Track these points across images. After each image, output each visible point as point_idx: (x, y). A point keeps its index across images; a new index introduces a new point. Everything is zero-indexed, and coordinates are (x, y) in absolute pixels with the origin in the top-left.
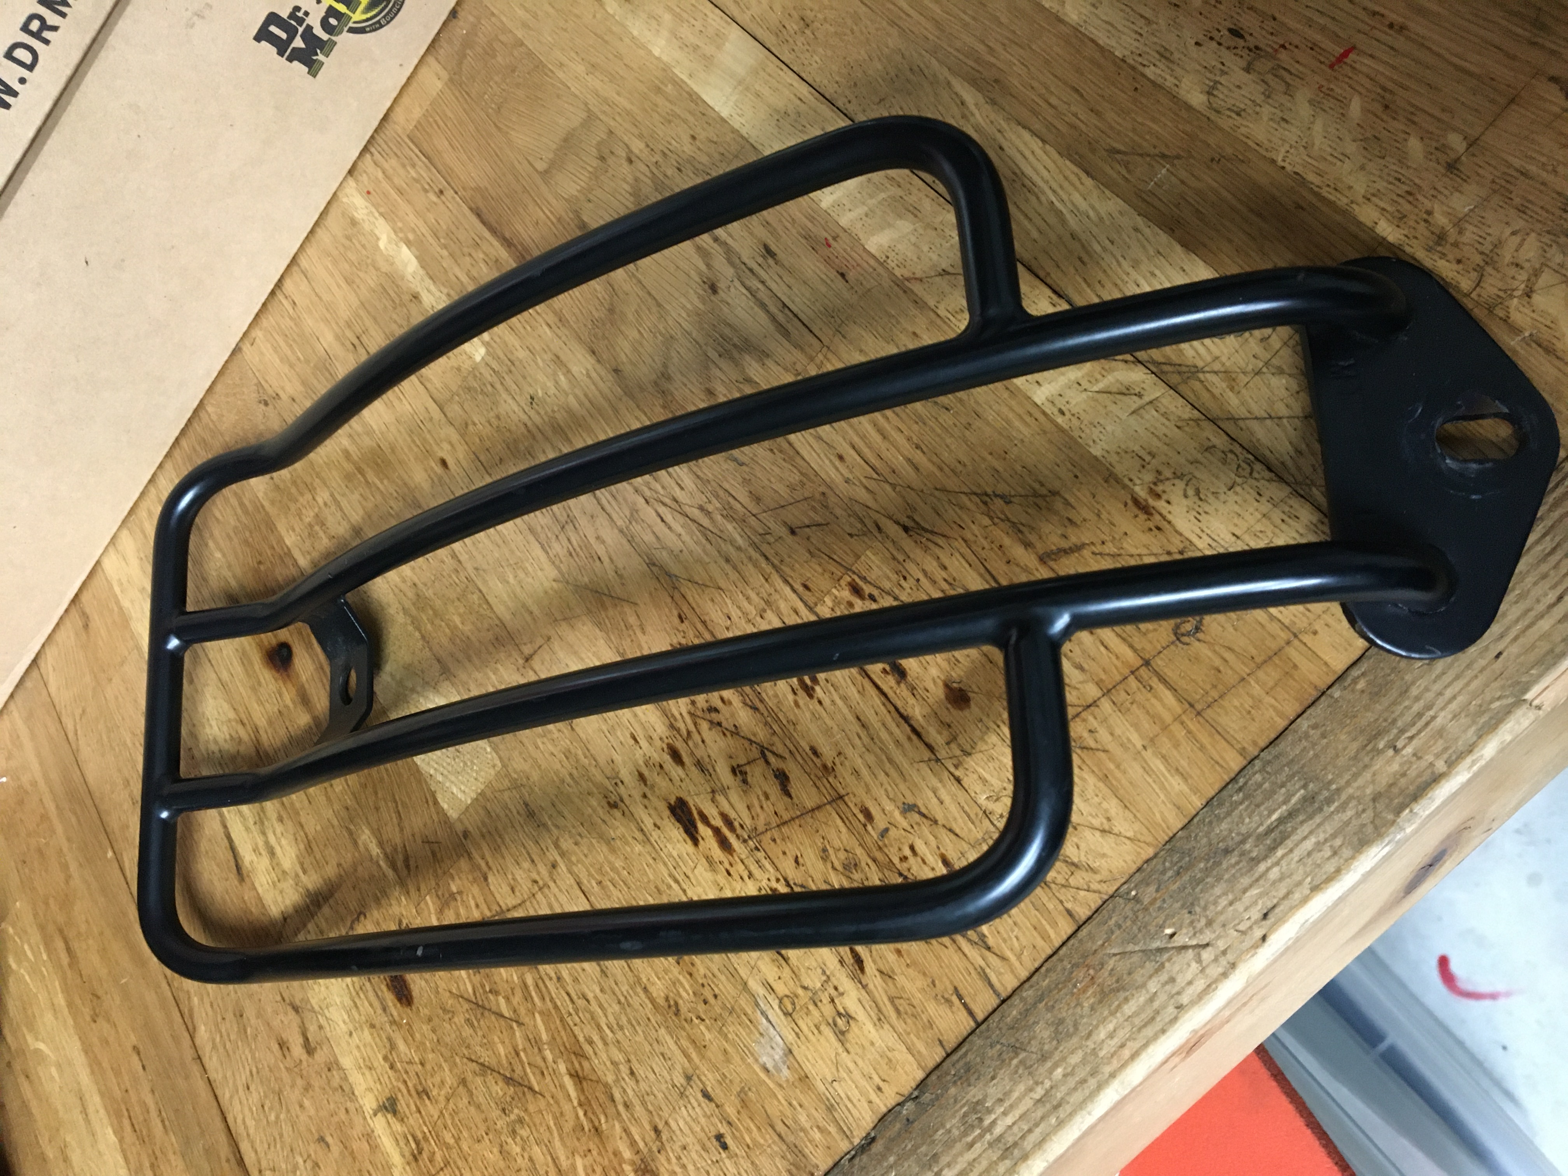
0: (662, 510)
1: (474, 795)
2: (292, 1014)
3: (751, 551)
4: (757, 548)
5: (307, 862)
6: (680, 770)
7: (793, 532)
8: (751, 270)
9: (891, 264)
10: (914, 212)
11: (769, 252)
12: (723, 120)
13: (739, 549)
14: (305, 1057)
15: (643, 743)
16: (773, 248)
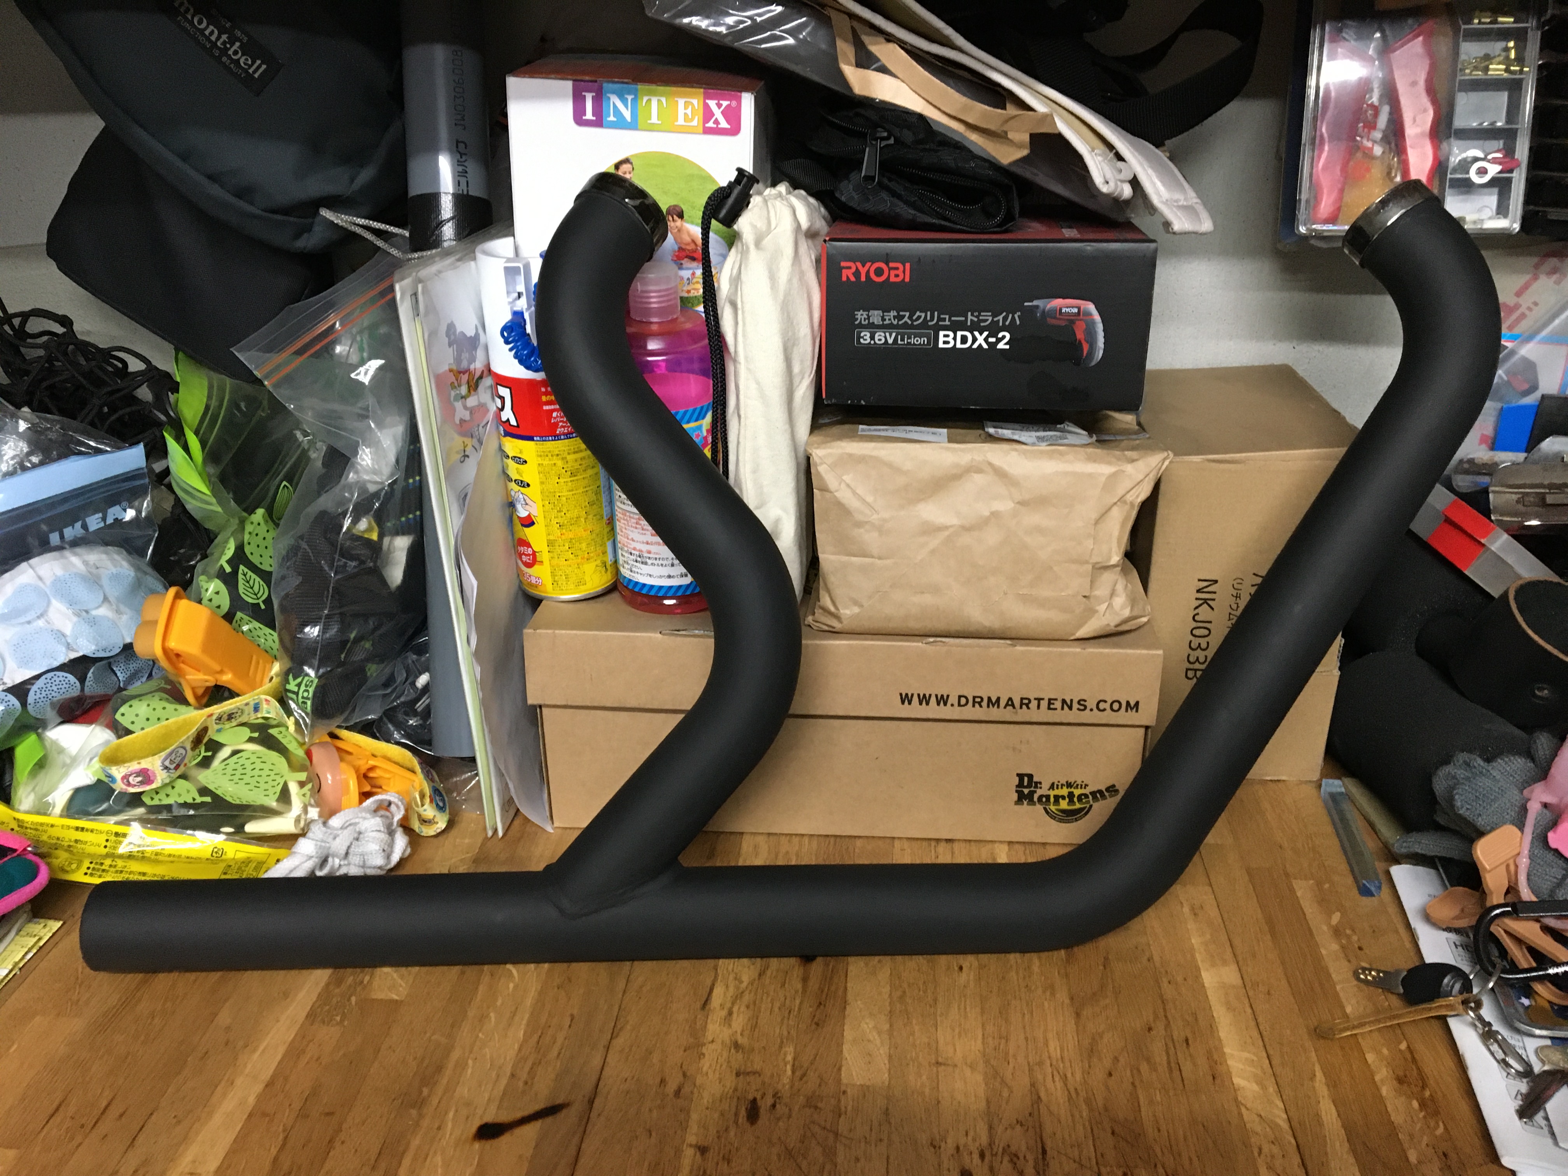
0: (1055, 1073)
1: (862, 1083)
2: (680, 1075)
3: (1087, 1124)
4: (1090, 1123)
5: (746, 1033)
6: (979, 1161)
7: (1113, 1133)
8: (1173, 1040)
9: (1238, 1093)
10: (1263, 1087)
11: (1187, 1040)
12: (1204, 986)
13: (1081, 1117)
14: (671, 1095)
15: (970, 1138)
16: (1190, 1042)
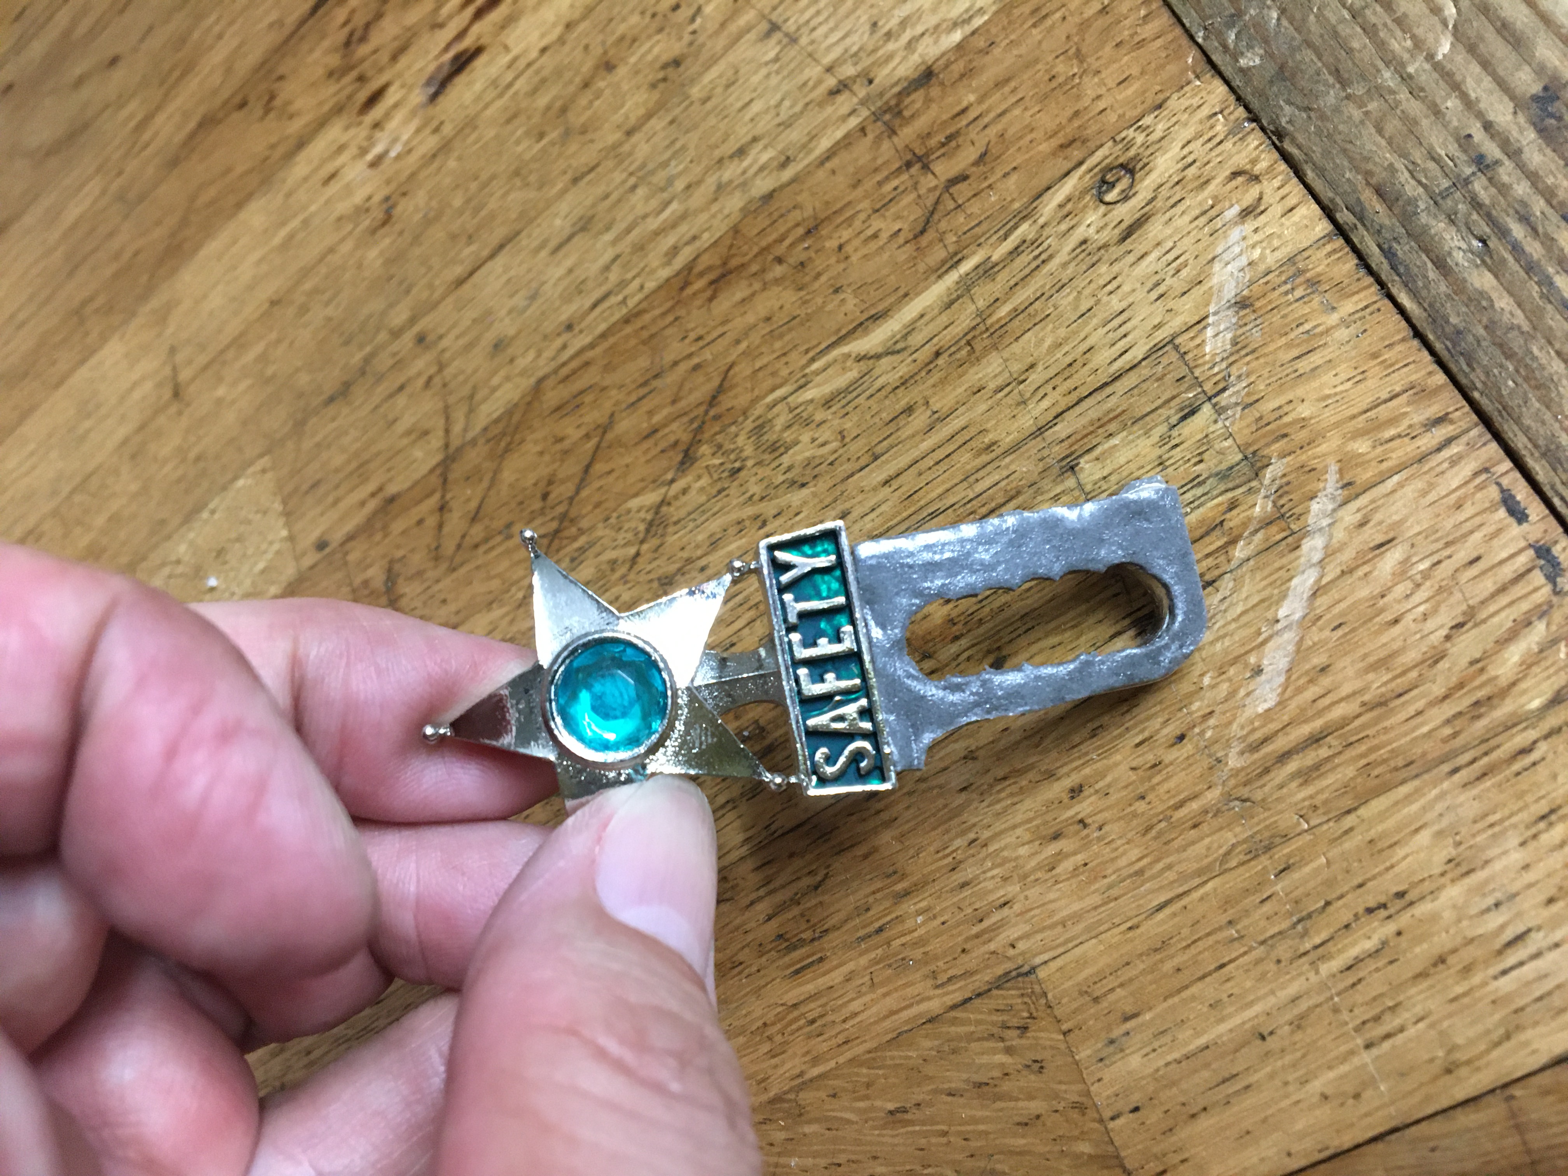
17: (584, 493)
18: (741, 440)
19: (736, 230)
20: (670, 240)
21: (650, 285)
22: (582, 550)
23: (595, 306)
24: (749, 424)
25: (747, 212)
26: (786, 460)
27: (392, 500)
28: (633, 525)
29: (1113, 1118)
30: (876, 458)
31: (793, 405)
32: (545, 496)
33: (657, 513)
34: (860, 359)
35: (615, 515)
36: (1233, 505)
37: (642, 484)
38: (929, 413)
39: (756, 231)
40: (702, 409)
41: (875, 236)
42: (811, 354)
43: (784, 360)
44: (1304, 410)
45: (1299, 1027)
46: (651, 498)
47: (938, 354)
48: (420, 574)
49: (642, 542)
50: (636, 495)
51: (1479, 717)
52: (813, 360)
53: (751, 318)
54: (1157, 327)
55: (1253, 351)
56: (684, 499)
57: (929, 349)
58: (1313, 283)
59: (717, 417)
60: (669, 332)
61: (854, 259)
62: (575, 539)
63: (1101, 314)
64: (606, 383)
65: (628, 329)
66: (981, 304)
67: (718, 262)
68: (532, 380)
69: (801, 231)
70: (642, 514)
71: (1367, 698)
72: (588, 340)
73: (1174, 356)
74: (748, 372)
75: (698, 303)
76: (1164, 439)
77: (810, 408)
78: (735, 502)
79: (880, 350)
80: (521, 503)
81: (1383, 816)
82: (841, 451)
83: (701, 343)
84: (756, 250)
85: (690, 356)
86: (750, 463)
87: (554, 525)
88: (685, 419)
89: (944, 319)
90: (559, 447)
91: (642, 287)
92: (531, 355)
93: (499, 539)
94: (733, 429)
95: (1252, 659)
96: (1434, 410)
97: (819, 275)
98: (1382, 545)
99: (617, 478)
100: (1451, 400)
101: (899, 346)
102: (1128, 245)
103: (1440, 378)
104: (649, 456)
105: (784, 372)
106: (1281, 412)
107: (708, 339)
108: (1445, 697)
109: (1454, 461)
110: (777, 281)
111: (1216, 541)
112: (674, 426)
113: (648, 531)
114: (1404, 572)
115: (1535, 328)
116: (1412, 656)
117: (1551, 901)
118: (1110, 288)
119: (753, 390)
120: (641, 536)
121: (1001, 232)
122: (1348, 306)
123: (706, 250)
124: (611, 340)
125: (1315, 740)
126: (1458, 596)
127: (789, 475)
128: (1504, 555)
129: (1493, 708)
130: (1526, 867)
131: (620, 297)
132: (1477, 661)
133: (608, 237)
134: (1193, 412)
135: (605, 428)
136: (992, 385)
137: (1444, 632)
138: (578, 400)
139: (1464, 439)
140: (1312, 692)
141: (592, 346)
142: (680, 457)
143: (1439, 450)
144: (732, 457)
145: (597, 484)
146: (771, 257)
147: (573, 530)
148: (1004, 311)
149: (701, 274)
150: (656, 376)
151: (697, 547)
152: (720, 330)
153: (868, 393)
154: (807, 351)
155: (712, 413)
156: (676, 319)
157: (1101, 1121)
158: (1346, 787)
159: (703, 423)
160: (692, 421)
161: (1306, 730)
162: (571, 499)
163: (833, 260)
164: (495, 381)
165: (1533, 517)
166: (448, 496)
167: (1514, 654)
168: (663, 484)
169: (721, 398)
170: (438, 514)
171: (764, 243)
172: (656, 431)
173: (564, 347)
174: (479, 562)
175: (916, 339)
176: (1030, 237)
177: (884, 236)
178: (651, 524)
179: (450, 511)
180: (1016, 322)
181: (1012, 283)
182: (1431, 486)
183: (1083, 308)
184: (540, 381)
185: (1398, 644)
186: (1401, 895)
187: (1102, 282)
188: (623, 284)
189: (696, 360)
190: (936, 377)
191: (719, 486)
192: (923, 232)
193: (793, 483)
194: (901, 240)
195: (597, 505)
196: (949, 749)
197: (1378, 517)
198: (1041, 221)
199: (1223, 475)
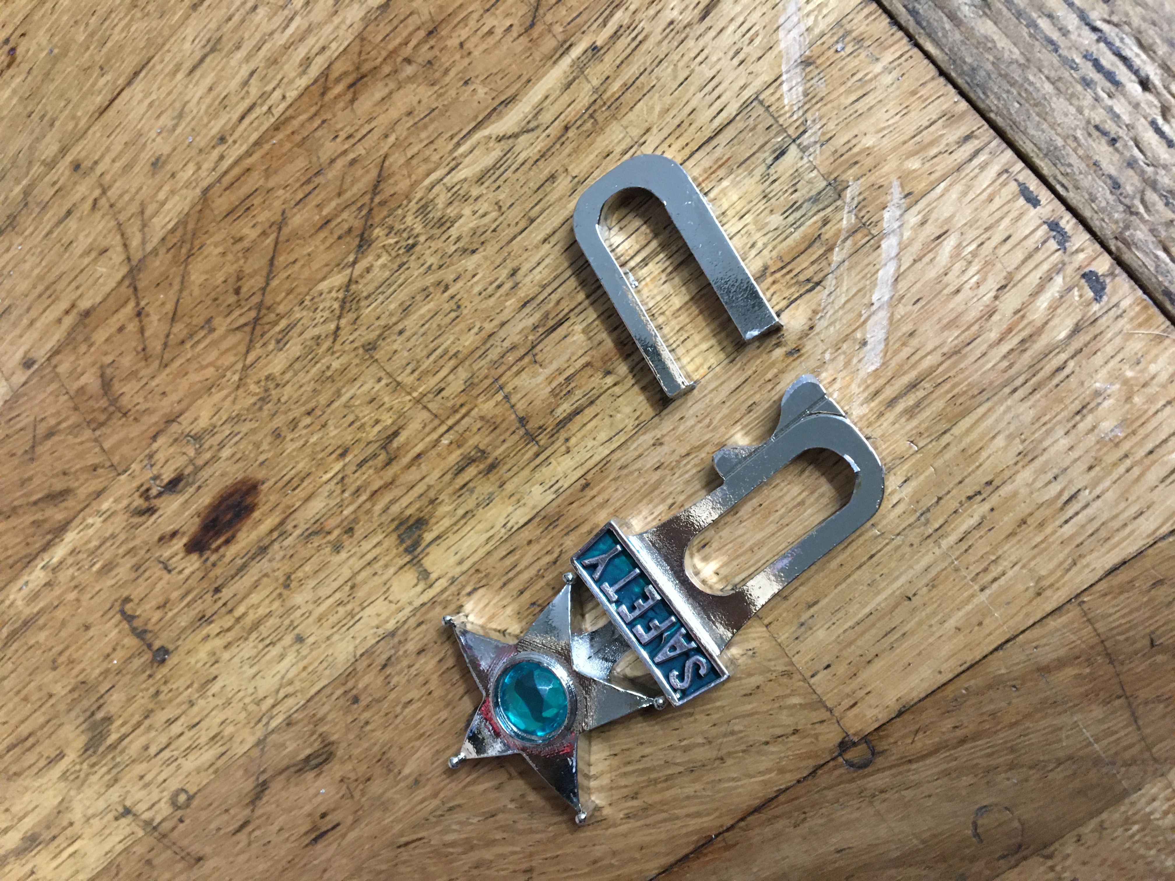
17: (274, 283)
18: (409, 220)
19: (361, 37)
20: (301, 52)
21: (291, 95)
22: (286, 331)
23: (242, 118)
24: (413, 206)
25: (368, 21)
26: (454, 232)
27: (87, 314)
28: (328, 304)
29: (813, 676)
30: (532, 221)
31: (449, 185)
32: (237, 291)
33: (347, 291)
34: (499, 139)
35: (308, 298)
36: (826, 222)
37: (327, 269)
38: (569, 178)
39: (380, 37)
40: (367, 198)
41: (490, 32)
42: (455, 140)
43: (432, 147)
44: (869, 141)
45: (933, 586)
46: (338, 279)
47: (567, 128)
48: (134, 374)
49: (339, 317)
50: (324, 279)
51: (1025, 350)
52: (458, 145)
53: (394, 114)
54: (744, 87)
55: (822, 99)
56: (369, 276)
57: (558, 125)
58: (859, 41)
59: (383, 203)
60: (319, 133)
61: (476, 53)
62: (276, 323)
63: (696, 82)
64: (271, 184)
65: (280, 136)
66: (596, 82)
67: (351, 69)
68: (198, 191)
69: (422, 33)
70: (334, 294)
71: (945, 349)
72: (244, 148)
73: (761, 110)
74: (402, 161)
75: (341, 105)
76: (765, 177)
77: (466, 186)
78: (416, 273)
79: (516, 130)
80: (216, 299)
81: (968, 431)
82: (501, 219)
83: (352, 141)
84: (384, 54)
85: (345, 152)
86: (422, 239)
87: (253, 314)
88: (354, 208)
89: (566, 98)
90: (239, 246)
91: (284, 97)
92: (191, 169)
93: (202, 333)
94: (400, 211)
95: (859, 335)
96: (963, 130)
97: (447, 71)
98: (939, 237)
99: (303, 266)
100: (974, 121)
101: (532, 125)
102: (707, 22)
103: (964, 105)
104: (327, 244)
105: (435, 157)
106: (850, 145)
107: (358, 136)
108: (1001, 340)
109: (983, 167)
110: (411, 79)
111: (818, 251)
112: (345, 215)
113: (342, 308)
114: (958, 255)
115: (1028, 60)
116: (973, 314)
117: (1090, 468)
118: (699, 59)
119: (410, 176)
120: (337, 312)
121: (600, 20)
122: (888, 57)
123: (337, 58)
124: (267, 147)
125: (913, 386)
126: (999, 266)
127: (459, 245)
128: (1027, 232)
129: (1034, 342)
130: (1071, 448)
131: (265, 108)
132: (1019, 311)
133: (240, 55)
134: (783, 153)
135: (280, 225)
136: (618, 150)
137: (992, 294)
138: (248, 203)
139: (987, 150)
140: (906, 351)
141: (249, 153)
142: (358, 240)
143: (970, 160)
144: (405, 235)
145: (283, 275)
146: (399, 59)
147: (272, 316)
148: (616, 86)
149: (338, 80)
150: (318, 173)
151: (391, 315)
152: (367, 128)
153: (514, 167)
154: (452, 137)
155: (377, 200)
156: (324, 122)
157: (805, 680)
158: (940, 416)
159: (371, 210)
160: (360, 209)
161: (906, 379)
162: (264, 289)
163: (457, 56)
164: (161, 196)
165: (1043, 202)
166: (143, 303)
167: (1043, 302)
168: (347, 266)
169: (382, 186)
170: (136, 321)
171: (391, 47)
172: (328, 222)
173: (222, 157)
174: (189, 356)
175: (546, 117)
176: (626, 22)
177: (499, 32)
178: (344, 301)
179: (148, 315)
180: (628, 95)
181: (618, 62)
182: (969, 188)
183: (681, 79)
184: (206, 191)
185: (963, 307)
186: (989, 483)
187: (693, 55)
188: (265, 96)
189: (351, 156)
190: (568, 148)
191: (398, 261)
192: (532, 25)
193: (465, 251)
194: (515, 34)
195: (289, 292)
196: (640, 441)
197: (934, 216)
198: (632, 8)
199: (815, 199)
